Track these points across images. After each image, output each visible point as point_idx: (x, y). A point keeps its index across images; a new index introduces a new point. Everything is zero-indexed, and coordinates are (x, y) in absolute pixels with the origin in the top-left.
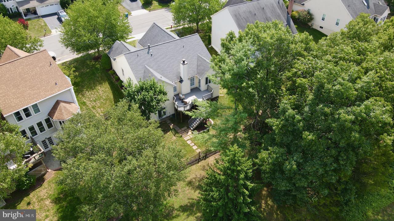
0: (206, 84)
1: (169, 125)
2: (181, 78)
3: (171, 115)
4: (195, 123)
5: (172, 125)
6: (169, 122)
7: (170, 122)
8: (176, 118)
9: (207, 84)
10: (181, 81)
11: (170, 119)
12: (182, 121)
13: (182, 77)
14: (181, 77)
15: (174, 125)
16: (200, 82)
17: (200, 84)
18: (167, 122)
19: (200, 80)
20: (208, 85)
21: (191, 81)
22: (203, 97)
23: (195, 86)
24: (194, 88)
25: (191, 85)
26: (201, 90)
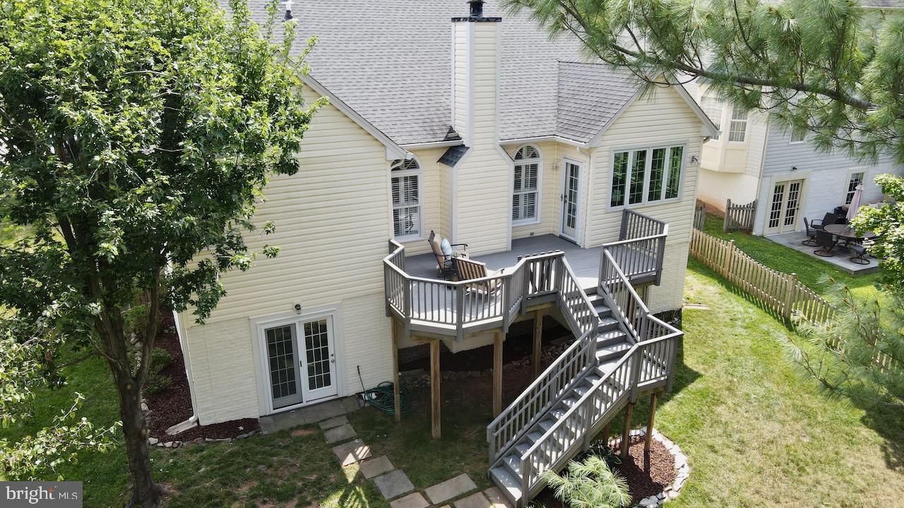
0: (613, 204)
1: (338, 451)
2: (451, 134)
3: (369, 392)
4: (538, 442)
5: (363, 451)
6: (343, 430)
7: (353, 433)
8: (397, 411)
9: (621, 203)
10: (452, 153)
11: (350, 417)
12: (436, 431)
13: (461, 130)
14: (451, 130)
15: (373, 454)
16: (570, 197)
17: (572, 210)
18: (328, 435)
19: (574, 170)
20: (626, 213)
21: (517, 185)
22: (607, 252)
23: (538, 222)
24: (532, 234)
25: (516, 216)
26: (578, 243)
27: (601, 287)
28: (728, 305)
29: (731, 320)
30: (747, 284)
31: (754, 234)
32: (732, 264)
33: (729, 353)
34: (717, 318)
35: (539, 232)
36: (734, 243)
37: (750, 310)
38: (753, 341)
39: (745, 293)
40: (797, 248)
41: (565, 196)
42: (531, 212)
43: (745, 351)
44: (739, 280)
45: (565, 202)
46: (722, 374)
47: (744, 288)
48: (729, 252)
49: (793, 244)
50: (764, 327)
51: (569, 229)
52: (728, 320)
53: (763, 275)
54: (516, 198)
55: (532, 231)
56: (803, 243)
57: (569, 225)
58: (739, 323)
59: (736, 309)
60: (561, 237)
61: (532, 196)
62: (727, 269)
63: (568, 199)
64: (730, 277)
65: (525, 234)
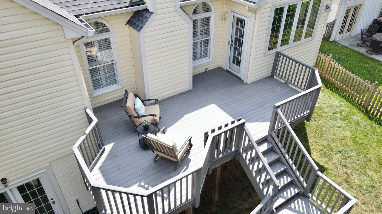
0: (269, 48)
10: (138, 17)
16: (236, 43)
21: (195, 34)
22: (279, 111)
23: (210, 60)
24: (206, 69)
25: (195, 58)
26: (242, 78)
27: (271, 136)
28: (328, 100)
29: (333, 113)
30: (339, 84)
31: (331, 40)
32: (329, 70)
33: (339, 145)
34: (325, 112)
35: (211, 67)
36: (332, 57)
37: (343, 104)
38: (351, 132)
39: (337, 89)
40: (356, 49)
41: (232, 41)
42: (205, 54)
43: (348, 143)
44: (333, 80)
45: (232, 45)
46: (339, 165)
47: (336, 86)
48: (327, 62)
49: (352, 46)
50: (354, 118)
51: (235, 66)
52: (332, 114)
53: (352, 80)
54: (194, 44)
55: (206, 67)
56: (358, 45)
57: (234, 62)
58: (339, 116)
59: (334, 104)
60: (227, 71)
61: (206, 42)
62: (325, 72)
63: (233, 44)
64: (326, 78)
65: (202, 70)
